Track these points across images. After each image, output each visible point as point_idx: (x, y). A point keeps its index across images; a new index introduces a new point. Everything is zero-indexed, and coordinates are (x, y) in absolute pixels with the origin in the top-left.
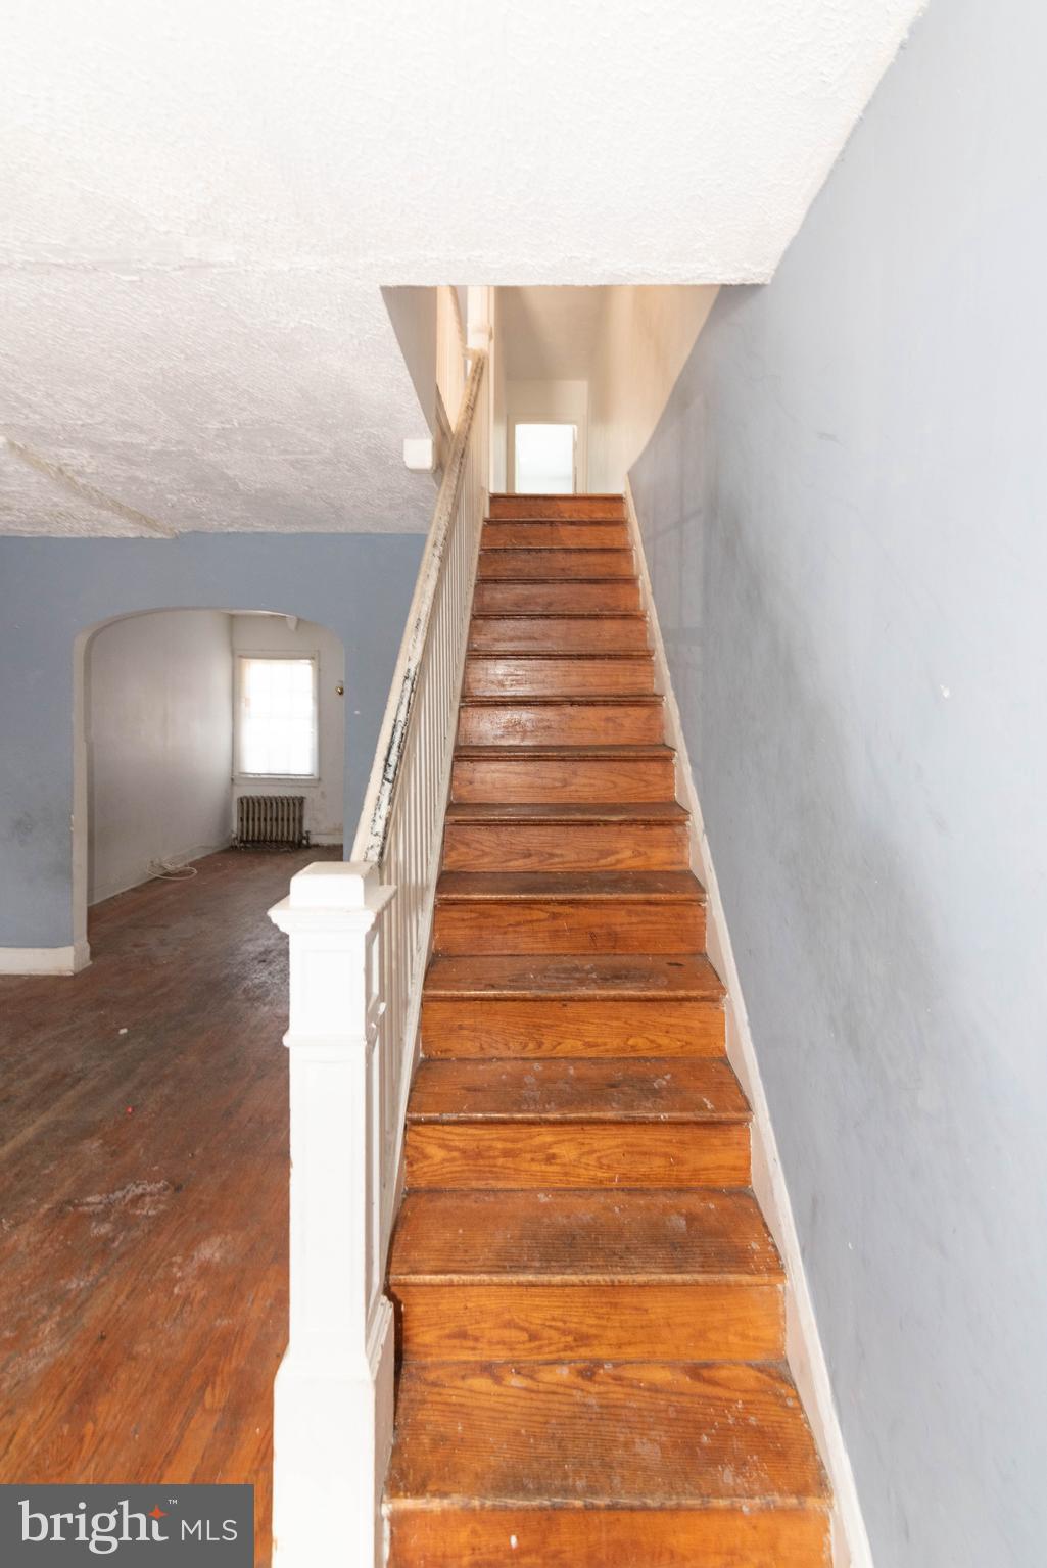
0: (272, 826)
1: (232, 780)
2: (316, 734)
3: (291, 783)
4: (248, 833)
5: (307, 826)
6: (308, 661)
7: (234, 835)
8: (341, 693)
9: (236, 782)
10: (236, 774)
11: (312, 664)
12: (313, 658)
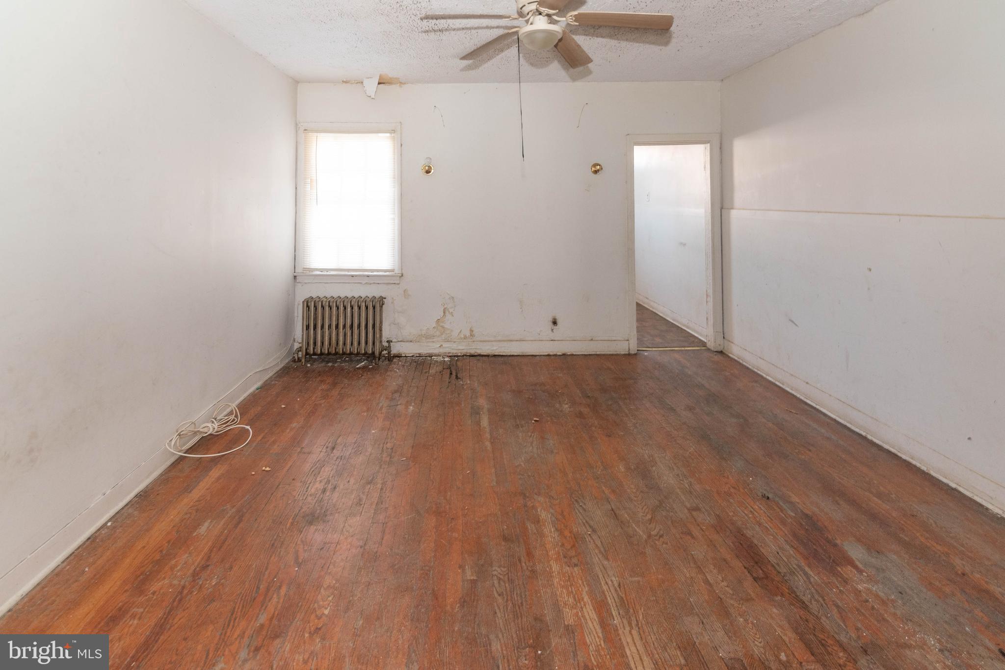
0: (345, 335)
1: (295, 277)
2: (397, 221)
3: (366, 280)
4: (315, 343)
5: (387, 332)
6: (388, 135)
7: (296, 346)
8: (428, 172)
9: (299, 279)
10: (299, 270)
11: (393, 139)
12: (393, 131)
